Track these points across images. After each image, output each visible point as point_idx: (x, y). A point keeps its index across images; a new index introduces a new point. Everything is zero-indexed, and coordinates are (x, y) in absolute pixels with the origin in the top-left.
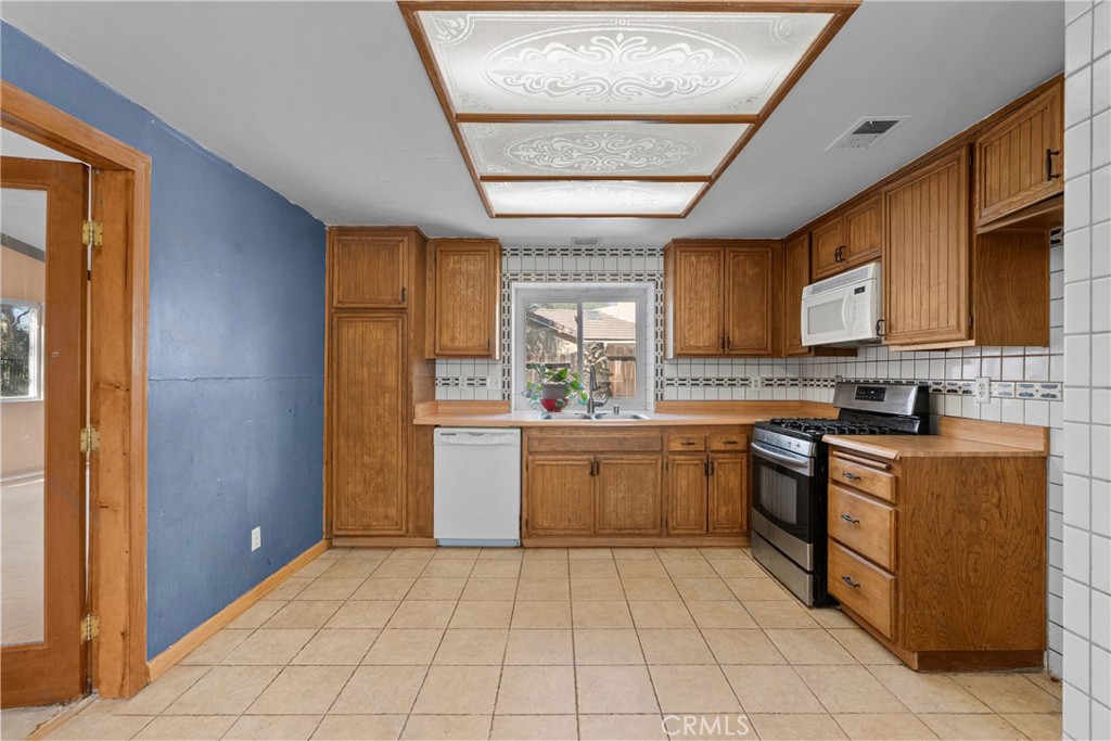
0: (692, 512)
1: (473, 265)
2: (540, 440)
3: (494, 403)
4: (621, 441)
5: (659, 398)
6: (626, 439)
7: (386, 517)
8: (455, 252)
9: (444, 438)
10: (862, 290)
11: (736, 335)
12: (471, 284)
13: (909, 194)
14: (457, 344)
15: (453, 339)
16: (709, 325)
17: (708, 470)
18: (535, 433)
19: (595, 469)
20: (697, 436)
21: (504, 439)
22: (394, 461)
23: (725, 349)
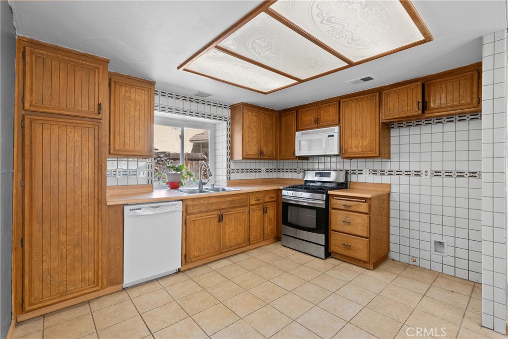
0: (259, 232)
1: (139, 96)
2: (193, 206)
3: (142, 186)
4: (232, 202)
5: (228, 179)
6: (233, 201)
7: (83, 280)
8: (126, 85)
9: (132, 213)
10: (333, 136)
11: (264, 150)
12: (138, 108)
13: (354, 104)
14: (127, 147)
15: (124, 144)
16: (255, 145)
17: (265, 211)
18: (190, 203)
19: (221, 219)
20: (260, 196)
21: (173, 208)
22: (91, 235)
23: (261, 156)
